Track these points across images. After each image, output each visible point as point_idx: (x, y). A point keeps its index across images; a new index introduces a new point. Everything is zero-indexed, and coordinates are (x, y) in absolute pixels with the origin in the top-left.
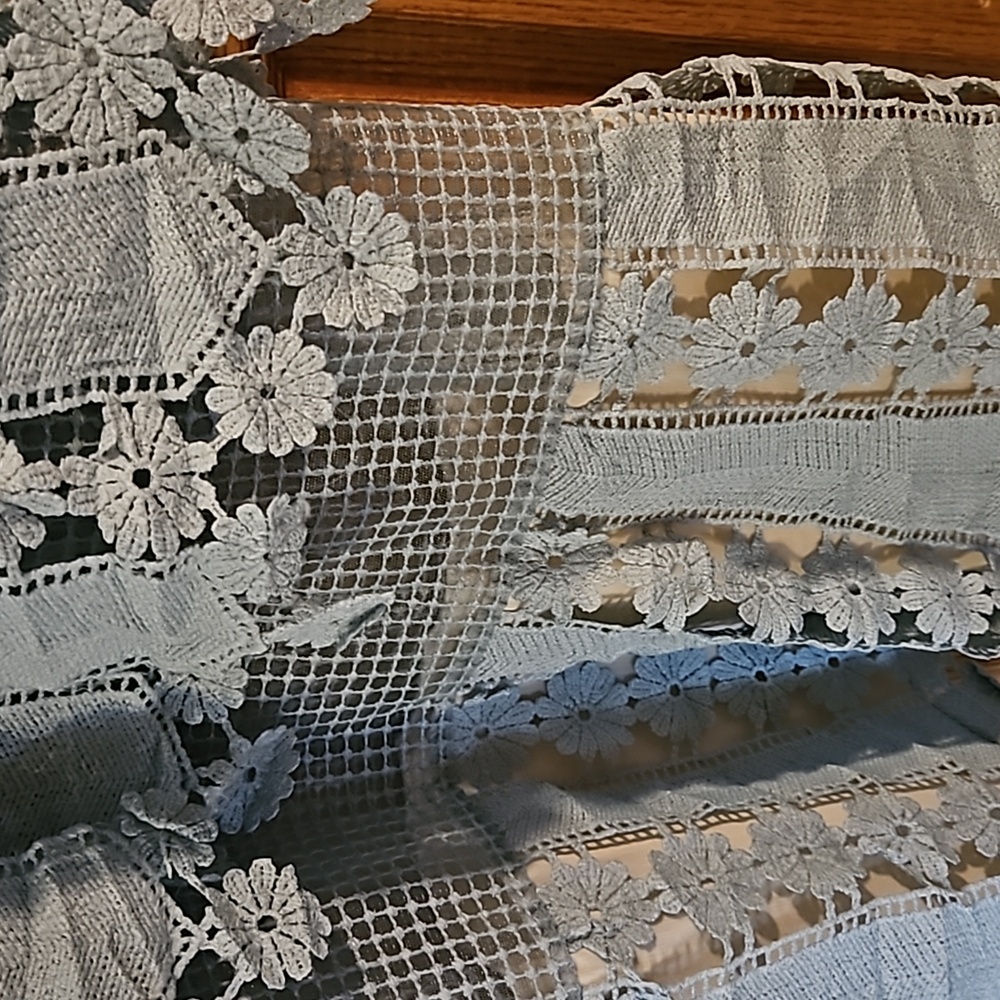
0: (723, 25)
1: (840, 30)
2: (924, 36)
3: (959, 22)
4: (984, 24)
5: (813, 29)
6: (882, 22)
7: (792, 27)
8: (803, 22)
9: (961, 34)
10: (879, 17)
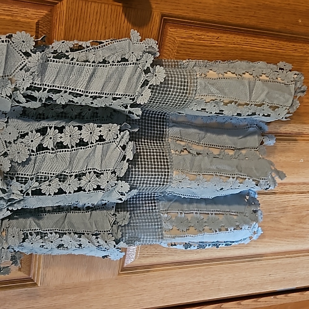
0: (245, 22)
1: (268, 24)
2: (285, 26)
3: (293, 24)
4: (298, 25)
5: (262, 24)
6: (277, 23)
7: (259, 23)
8: (261, 22)
9: (293, 27)
10: (277, 22)
